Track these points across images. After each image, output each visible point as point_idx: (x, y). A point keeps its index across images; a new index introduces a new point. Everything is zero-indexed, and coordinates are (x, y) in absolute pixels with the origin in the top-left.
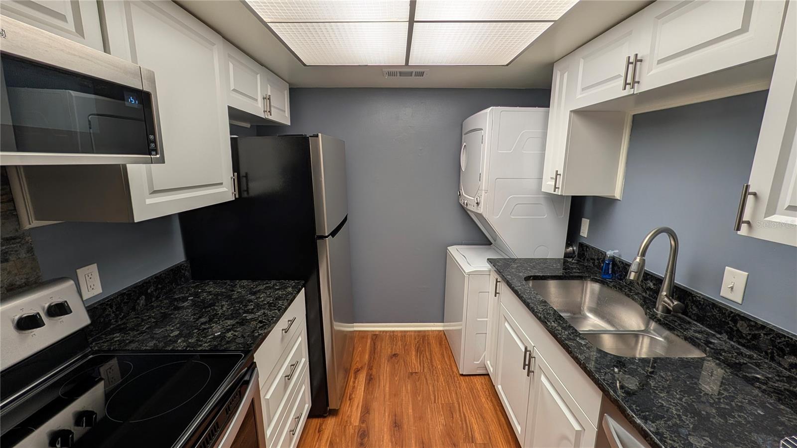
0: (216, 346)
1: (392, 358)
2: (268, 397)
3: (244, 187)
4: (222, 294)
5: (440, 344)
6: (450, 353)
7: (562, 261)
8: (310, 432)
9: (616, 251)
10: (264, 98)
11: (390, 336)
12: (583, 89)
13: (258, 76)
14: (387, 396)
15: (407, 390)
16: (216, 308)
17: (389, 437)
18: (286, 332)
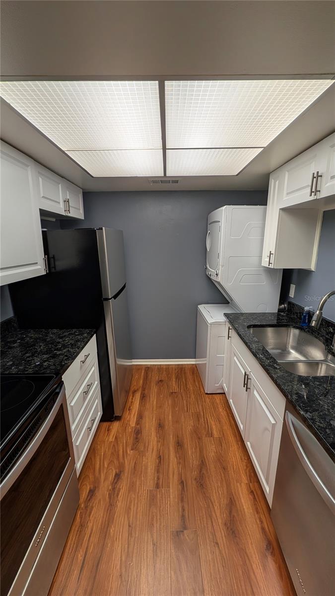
0: (37, 371)
1: (159, 383)
2: (72, 404)
3: (52, 265)
4: (39, 338)
5: (193, 373)
6: (199, 379)
7: (277, 314)
8: (102, 431)
9: (311, 307)
10: (64, 201)
11: (158, 368)
12: (288, 194)
13: (60, 185)
14: (155, 408)
15: (168, 403)
16: (36, 347)
17: (155, 434)
18: (83, 363)
